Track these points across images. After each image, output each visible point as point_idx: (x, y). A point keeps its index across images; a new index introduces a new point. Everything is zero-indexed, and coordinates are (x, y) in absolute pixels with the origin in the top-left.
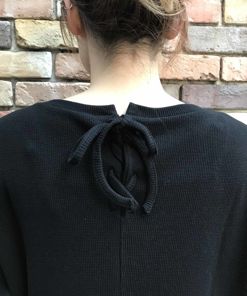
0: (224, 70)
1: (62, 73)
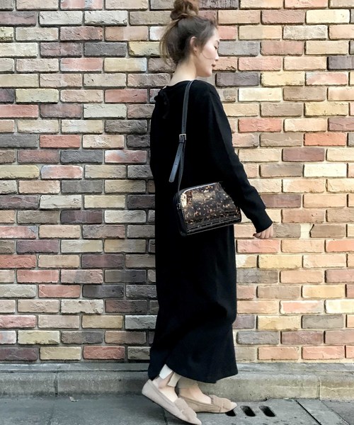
0: (240, 64)
1: (152, 68)
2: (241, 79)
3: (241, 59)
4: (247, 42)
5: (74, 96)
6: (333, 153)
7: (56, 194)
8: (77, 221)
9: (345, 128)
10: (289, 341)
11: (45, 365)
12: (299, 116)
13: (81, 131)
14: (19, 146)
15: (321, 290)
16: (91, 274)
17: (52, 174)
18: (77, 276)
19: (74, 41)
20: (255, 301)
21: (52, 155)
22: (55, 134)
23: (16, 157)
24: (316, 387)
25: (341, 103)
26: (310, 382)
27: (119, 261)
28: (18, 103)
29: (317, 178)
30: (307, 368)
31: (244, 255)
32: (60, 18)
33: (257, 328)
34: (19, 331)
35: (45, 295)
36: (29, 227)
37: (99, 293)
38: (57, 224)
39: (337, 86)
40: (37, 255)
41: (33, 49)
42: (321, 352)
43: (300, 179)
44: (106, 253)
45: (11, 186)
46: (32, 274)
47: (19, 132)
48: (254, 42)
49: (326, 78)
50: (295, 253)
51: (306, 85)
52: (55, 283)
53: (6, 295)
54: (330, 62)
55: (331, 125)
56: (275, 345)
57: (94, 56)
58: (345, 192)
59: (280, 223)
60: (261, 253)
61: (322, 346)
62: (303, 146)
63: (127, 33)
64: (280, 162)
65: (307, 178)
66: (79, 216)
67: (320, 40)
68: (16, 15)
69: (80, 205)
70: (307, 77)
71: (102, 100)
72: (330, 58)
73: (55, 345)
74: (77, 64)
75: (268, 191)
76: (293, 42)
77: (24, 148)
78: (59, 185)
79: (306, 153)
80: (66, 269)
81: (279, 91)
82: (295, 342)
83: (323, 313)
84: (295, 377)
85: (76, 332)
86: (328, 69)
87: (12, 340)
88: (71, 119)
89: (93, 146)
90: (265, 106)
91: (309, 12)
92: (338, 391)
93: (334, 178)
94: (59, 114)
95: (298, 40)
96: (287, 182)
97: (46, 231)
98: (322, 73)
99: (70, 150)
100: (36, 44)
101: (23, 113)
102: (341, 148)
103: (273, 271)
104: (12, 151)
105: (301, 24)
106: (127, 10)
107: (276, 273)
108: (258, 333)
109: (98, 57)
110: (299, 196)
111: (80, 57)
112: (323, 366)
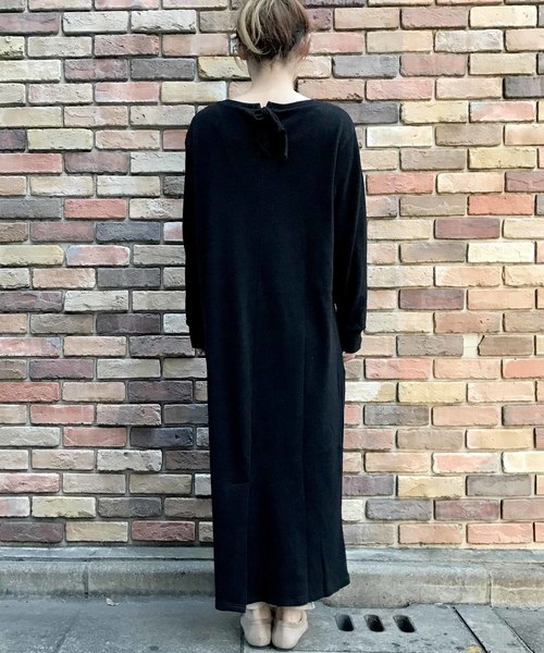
0: (368, 91)
2: (370, 113)
3: (369, 81)
4: (379, 57)
5: (116, 139)
6: (512, 225)
7: (90, 289)
8: (121, 330)
9: (532, 187)
10: (446, 515)
11: (73, 549)
12: (460, 170)
13: (126, 193)
14: (32, 216)
15: (496, 437)
16: (143, 412)
17: (83, 259)
18: (121, 414)
19: (115, 57)
20: (394, 453)
21: (83, 229)
22: (88, 197)
23: (27, 232)
24: (485, 587)
25: (524, 148)
26: (475, 579)
27: (184, 391)
28: (32, 151)
29: (488, 264)
30: (475, 557)
31: (376, 383)
32: (94, 22)
33: (397, 494)
34: (34, 498)
35: (73, 443)
36: (48, 339)
37: (155, 439)
38: (91, 334)
39: (520, 122)
40: (61, 381)
41: (54, 69)
42: (497, 532)
43: (463, 266)
44: (167, 379)
45: (21, 277)
46: (52, 410)
47: (33, 195)
48: (390, 56)
49: (501, 110)
50: (455, 380)
51: (470, 122)
52: (89, 425)
53: (13, 443)
54: (507, 85)
55: (509, 182)
56: (425, 521)
57: (147, 80)
58: (532, 286)
59: (431, 334)
60: (403, 379)
61: (498, 523)
62: (466, 216)
63: (195, 44)
64: (432, 241)
65: (473, 264)
66: (125, 323)
67: (491, 52)
68: (28, 19)
69: (125, 306)
70: (472, 109)
71: (158, 146)
72: (507, 80)
73: (90, 519)
74: (120, 92)
75: (413, 284)
76: (450, 56)
77: (41, 219)
78: (93, 275)
79: (471, 225)
80: (105, 403)
81: (429, 130)
82: (456, 518)
83: (499, 473)
84: (453, 571)
85: (119, 499)
86: (505, 97)
87: (24, 511)
88: (113, 174)
89: (145, 216)
90: (407, 153)
91: (474, 10)
92: (520, 593)
93: (515, 264)
94: (94, 168)
95: (458, 53)
96: (442, 270)
97: (73, 345)
98: (494, 103)
99: (111, 222)
100: (59, 61)
101: (39, 166)
102: (525, 218)
103: (421, 408)
104: (22, 223)
105: (463, 28)
106: (195, 9)
107: (426, 411)
108: (398, 503)
109: (151, 80)
110: (461, 292)
111: (125, 80)
112: (499, 554)
